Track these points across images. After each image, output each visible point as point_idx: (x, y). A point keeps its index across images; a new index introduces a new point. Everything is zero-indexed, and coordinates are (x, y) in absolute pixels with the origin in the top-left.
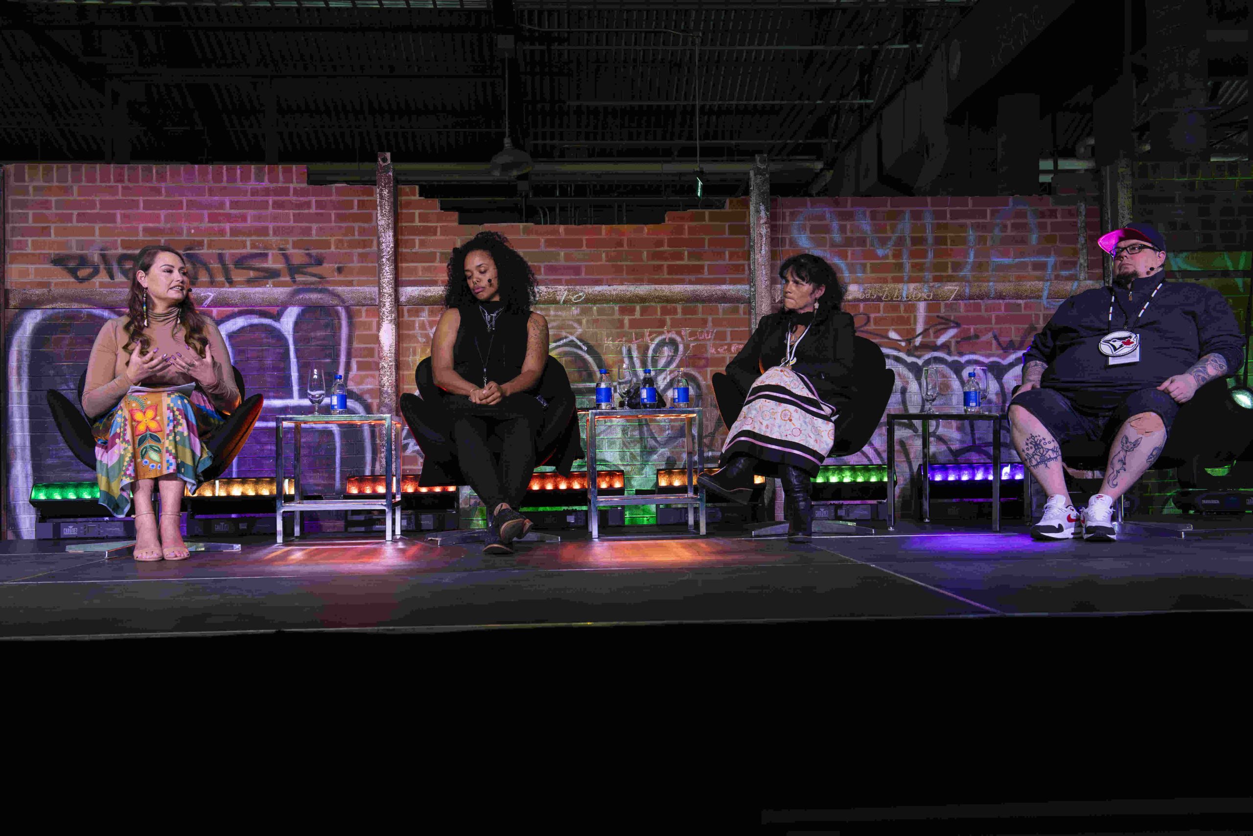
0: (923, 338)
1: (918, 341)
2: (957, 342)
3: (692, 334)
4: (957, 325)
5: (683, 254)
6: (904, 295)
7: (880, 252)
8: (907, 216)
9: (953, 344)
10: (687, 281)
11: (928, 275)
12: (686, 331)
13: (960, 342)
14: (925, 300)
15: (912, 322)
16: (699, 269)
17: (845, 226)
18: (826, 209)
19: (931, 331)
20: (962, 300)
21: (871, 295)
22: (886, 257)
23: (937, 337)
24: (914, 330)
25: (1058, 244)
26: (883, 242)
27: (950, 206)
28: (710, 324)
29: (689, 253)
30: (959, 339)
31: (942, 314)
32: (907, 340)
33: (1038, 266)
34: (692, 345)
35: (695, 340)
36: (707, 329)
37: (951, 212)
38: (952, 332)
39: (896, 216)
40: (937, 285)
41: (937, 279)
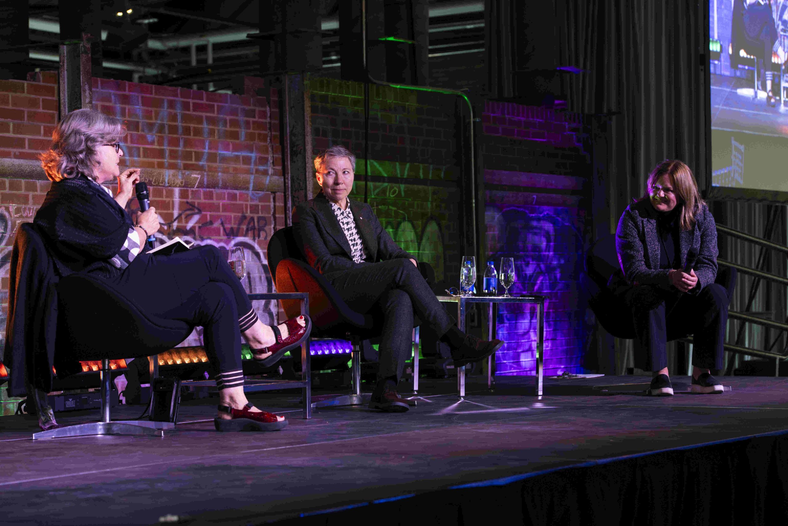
0: (179, 222)
1: (175, 225)
2: (200, 227)
3: (18, 211)
4: (200, 211)
5: (9, 126)
6: (166, 181)
7: (149, 137)
8: (166, 105)
9: (197, 229)
10: (12, 154)
11: (180, 162)
12: (13, 207)
13: (201, 227)
14: (180, 187)
15: (171, 207)
16: (20, 143)
17: (125, 109)
18: (113, 92)
19: (183, 216)
20: (202, 188)
21: (145, 179)
22: (152, 143)
23: (187, 222)
24: (172, 214)
25: (256, 141)
26: (151, 126)
27: (193, 99)
28: (31, 200)
29: (14, 125)
30: (200, 225)
31: (190, 200)
32: (168, 224)
33: (247, 160)
34: (18, 222)
35: (21, 217)
36: (29, 206)
37: (194, 104)
38: (196, 218)
39: (159, 104)
40: (187, 172)
41: (187, 167)
